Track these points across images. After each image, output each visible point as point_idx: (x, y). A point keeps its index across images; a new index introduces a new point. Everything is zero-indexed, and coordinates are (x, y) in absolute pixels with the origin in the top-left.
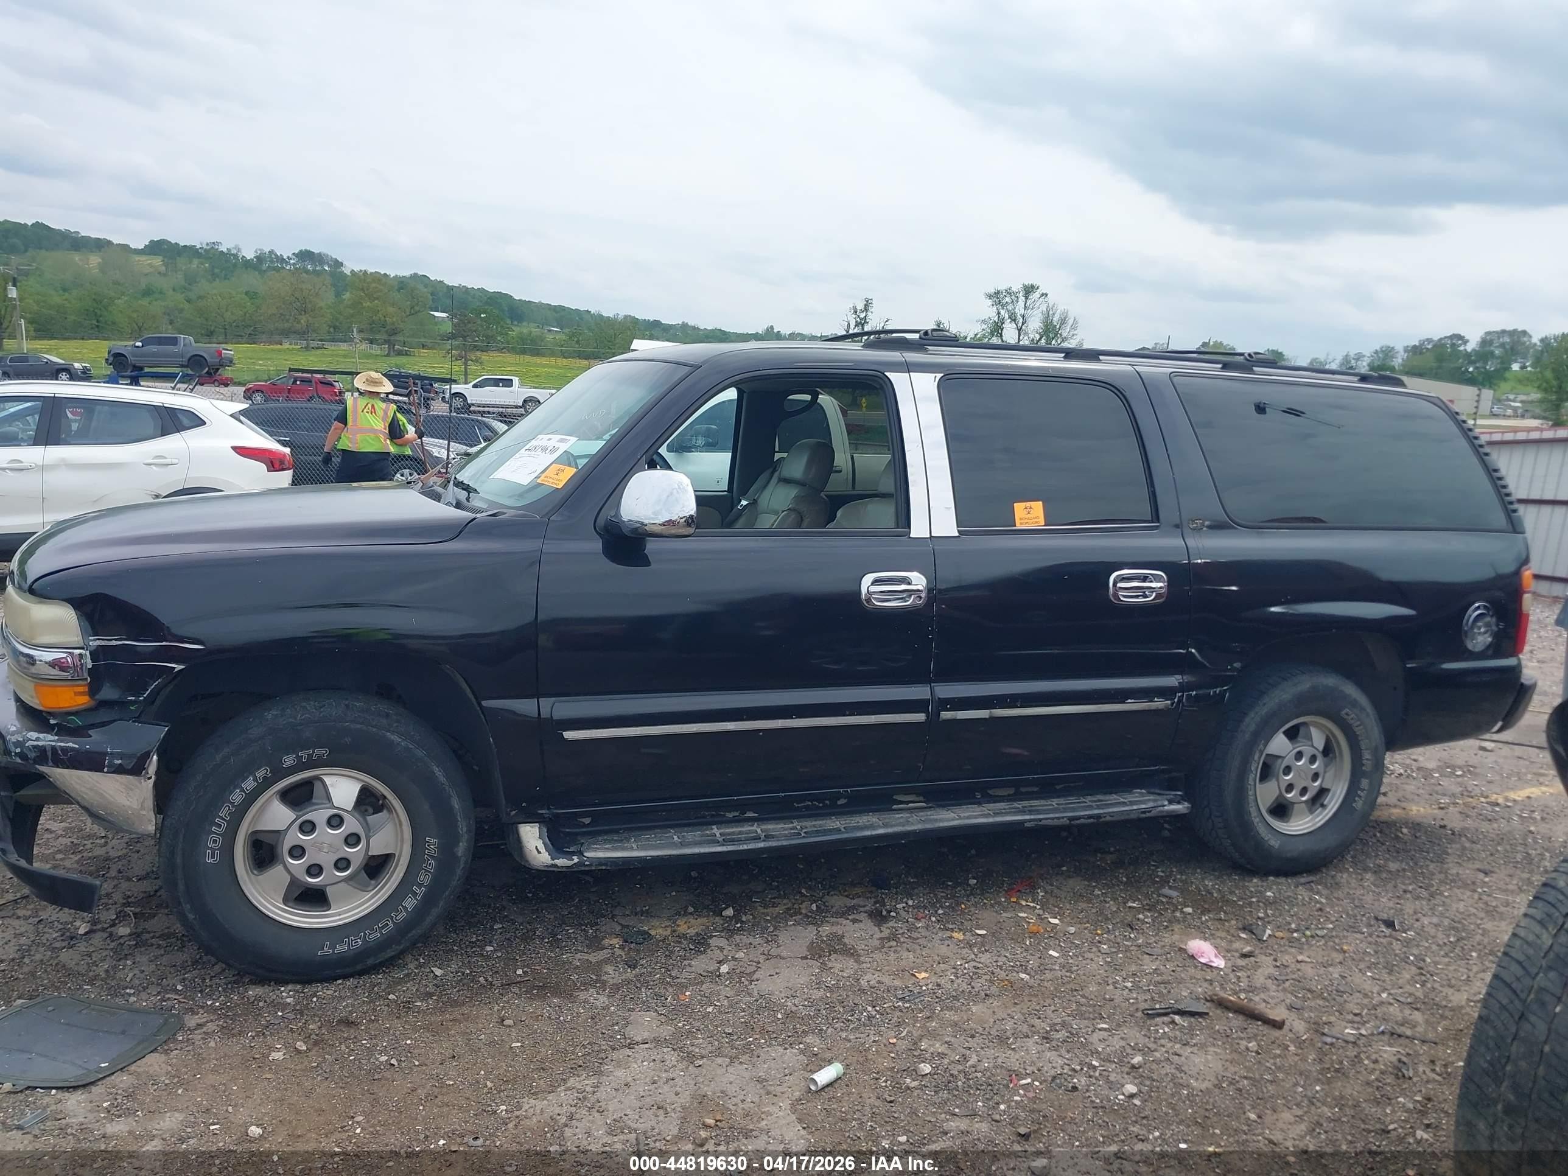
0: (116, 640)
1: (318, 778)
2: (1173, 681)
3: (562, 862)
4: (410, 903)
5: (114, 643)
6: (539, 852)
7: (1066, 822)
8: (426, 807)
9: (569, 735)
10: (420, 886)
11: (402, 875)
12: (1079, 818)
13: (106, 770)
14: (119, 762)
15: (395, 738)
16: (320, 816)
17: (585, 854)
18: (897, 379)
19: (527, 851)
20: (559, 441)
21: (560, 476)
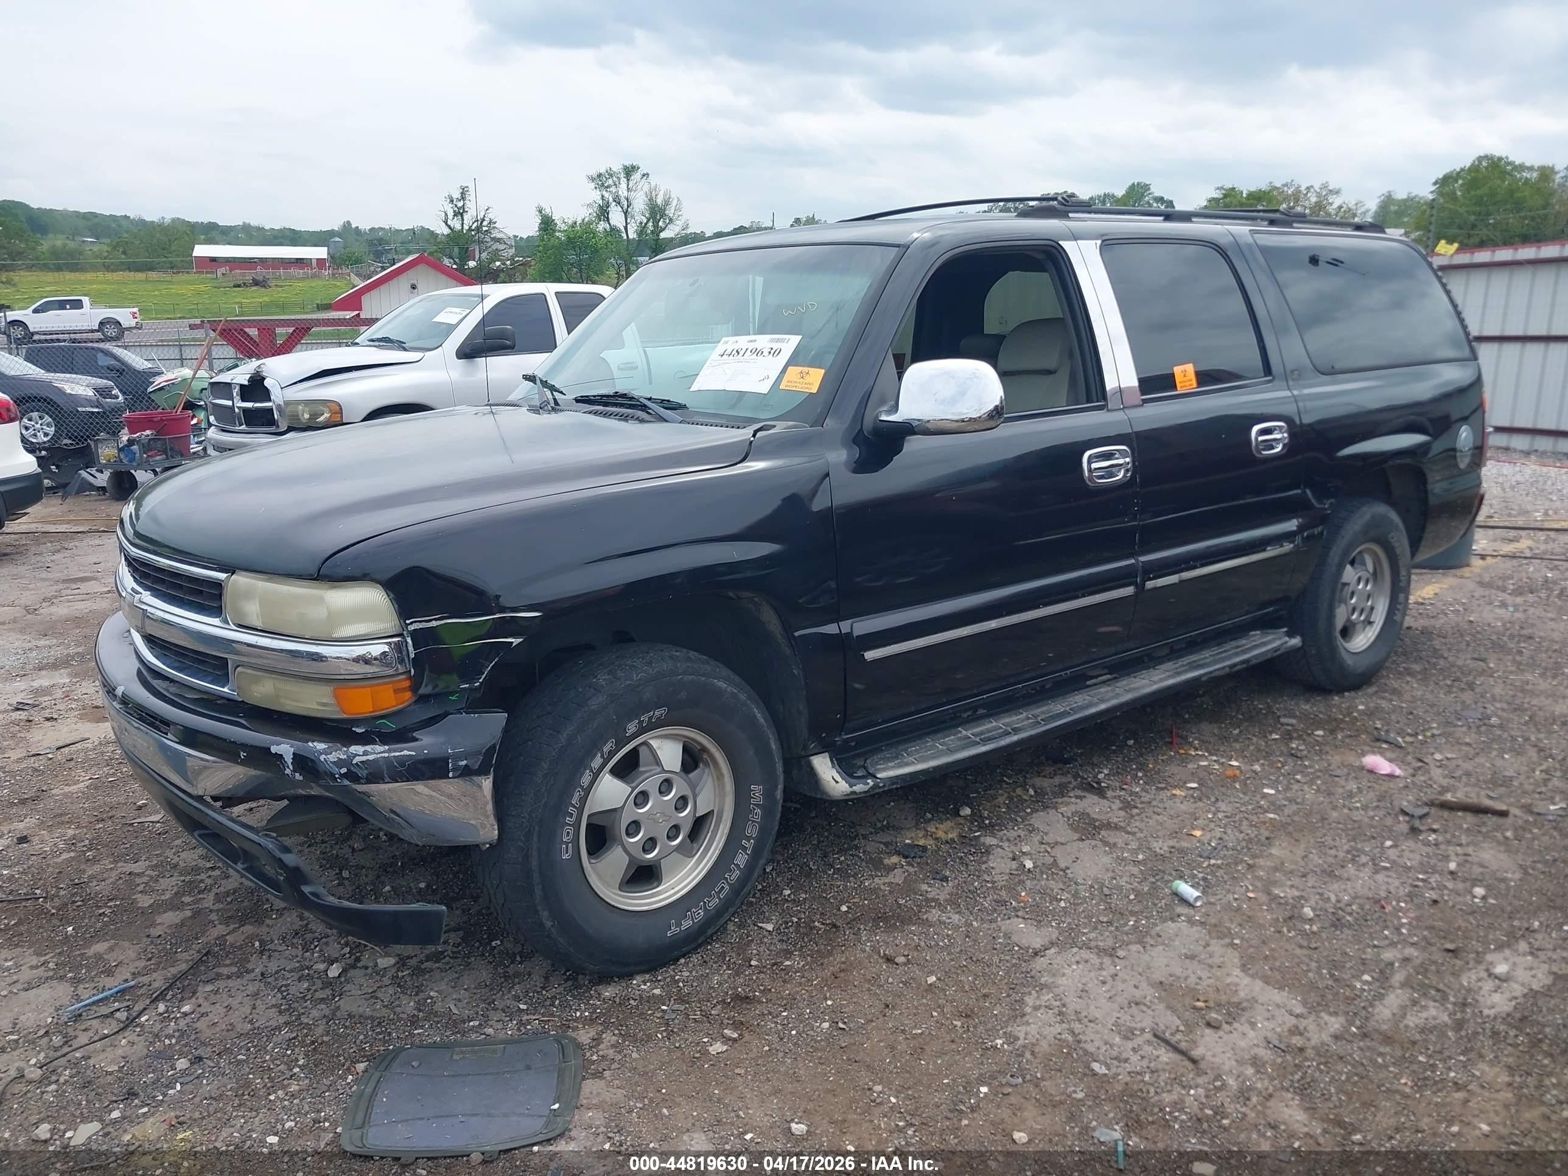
0: (435, 619)
1: (645, 743)
2: (1292, 525)
3: (859, 788)
4: (741, 859)
5: (434, 624)
6: (837, 782)
7: (1227, 670)
8: (751, 753)
9: (870, 655)
10: (748, 839)
11: (727, 831)
12: (1235, 665)
13: (451, 775)
14: (464, 763)
15: (722, 685)
16: (650, 783)
17: (879, 776)
18: (1067, 245)
19: (824, 783)
20: (772, 341)
21: (808, 379)
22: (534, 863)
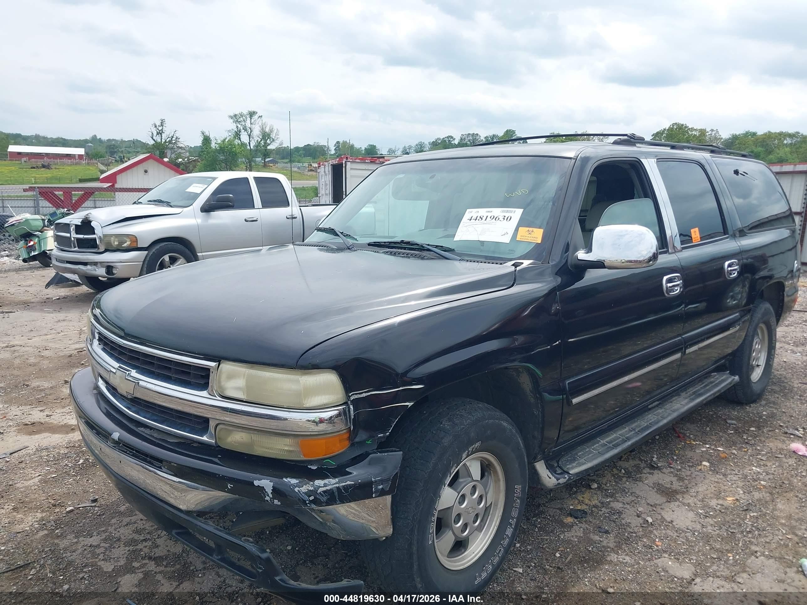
0: (365, 392)
1: (465, 465)
3: (562, 481)
4: (509, 532)
5: (364, 395)
6: (550, 478)
7: (713, 397)
9: (575, 401)
10: (513, 518)
11: (501, 514)
12: (716, 393)
13: (374, 496)
14: (381, 487)
16: (467, 490)
17: (571, 472)
18: (643, 161)
19: (543, 479)
20: (503, 212)
21: (533, 235)
22: (415, 548)
